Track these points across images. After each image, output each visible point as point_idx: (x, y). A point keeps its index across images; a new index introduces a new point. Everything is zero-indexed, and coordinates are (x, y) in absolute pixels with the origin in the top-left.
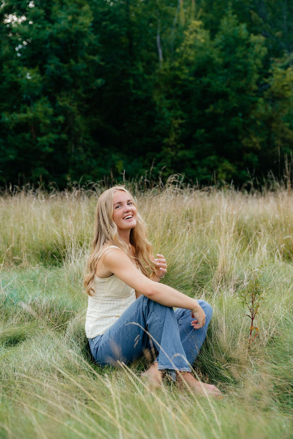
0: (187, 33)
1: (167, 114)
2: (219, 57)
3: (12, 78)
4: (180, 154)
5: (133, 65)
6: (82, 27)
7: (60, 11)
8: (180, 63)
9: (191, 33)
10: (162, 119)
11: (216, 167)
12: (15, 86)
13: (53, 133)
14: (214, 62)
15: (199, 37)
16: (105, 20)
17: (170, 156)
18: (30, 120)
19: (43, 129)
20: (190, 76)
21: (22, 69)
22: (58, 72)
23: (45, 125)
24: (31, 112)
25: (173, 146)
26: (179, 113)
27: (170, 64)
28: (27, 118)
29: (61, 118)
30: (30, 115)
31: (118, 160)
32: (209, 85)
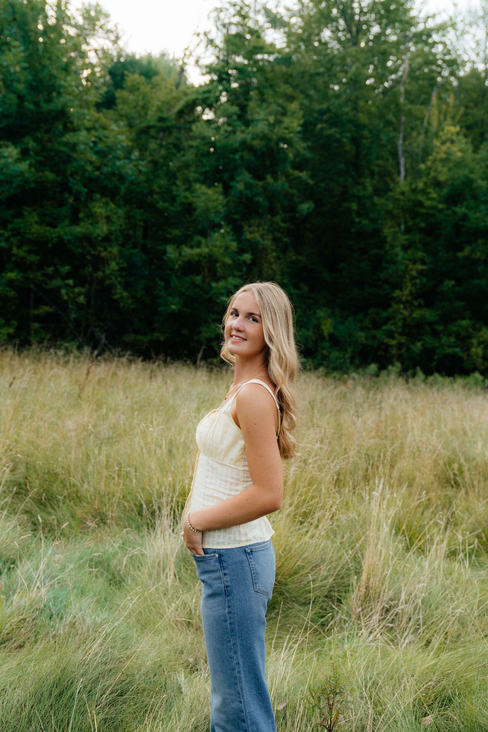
0: (437, 143)
1: (401, 254)
2: (483, 179)
3: (186, 198)
4: (416, 314)
5: (358, 183)
6: (286, 131)
7: (258, 110)
8: (425, 183)
9: (443, 143)
10: (393, 262)
11: (469, 337)
12: (189, 208)
13: (234, 276)
14: (475, 185)
15: (455, 148)
16: (322, 122)
17: (401, 316)
18: (204, 257)
19: (220, 271)
20: (440, 202)
21: (200, 188)
22: (248, 193)
23: (224, 265)
24: (207, 246)
25: (407, 301)
26: (420, 254)
27: (411, 184)
28: (200, 255)
29: (247, 257)
30: (205, 250)
31: (325, 318)
32: (465, 217)
